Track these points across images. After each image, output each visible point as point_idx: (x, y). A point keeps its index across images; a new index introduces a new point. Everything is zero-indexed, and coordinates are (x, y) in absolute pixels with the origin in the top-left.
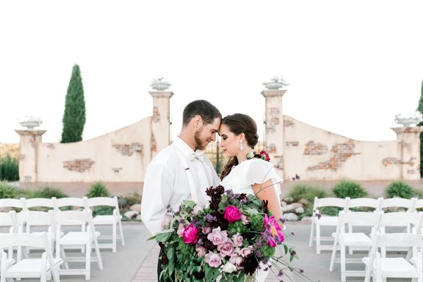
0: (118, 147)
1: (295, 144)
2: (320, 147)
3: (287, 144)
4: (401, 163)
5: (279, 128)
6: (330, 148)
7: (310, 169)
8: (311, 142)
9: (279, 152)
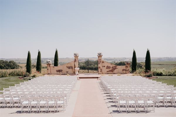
0: (67, 67)
1: (104, 66)
2: (109, 67)
3: (103, 66)
4: (126, 70)
5: (101, 63)
6: (111, 67)
7: (107, 72)
8: (108, 66)
9: (101, 68)
